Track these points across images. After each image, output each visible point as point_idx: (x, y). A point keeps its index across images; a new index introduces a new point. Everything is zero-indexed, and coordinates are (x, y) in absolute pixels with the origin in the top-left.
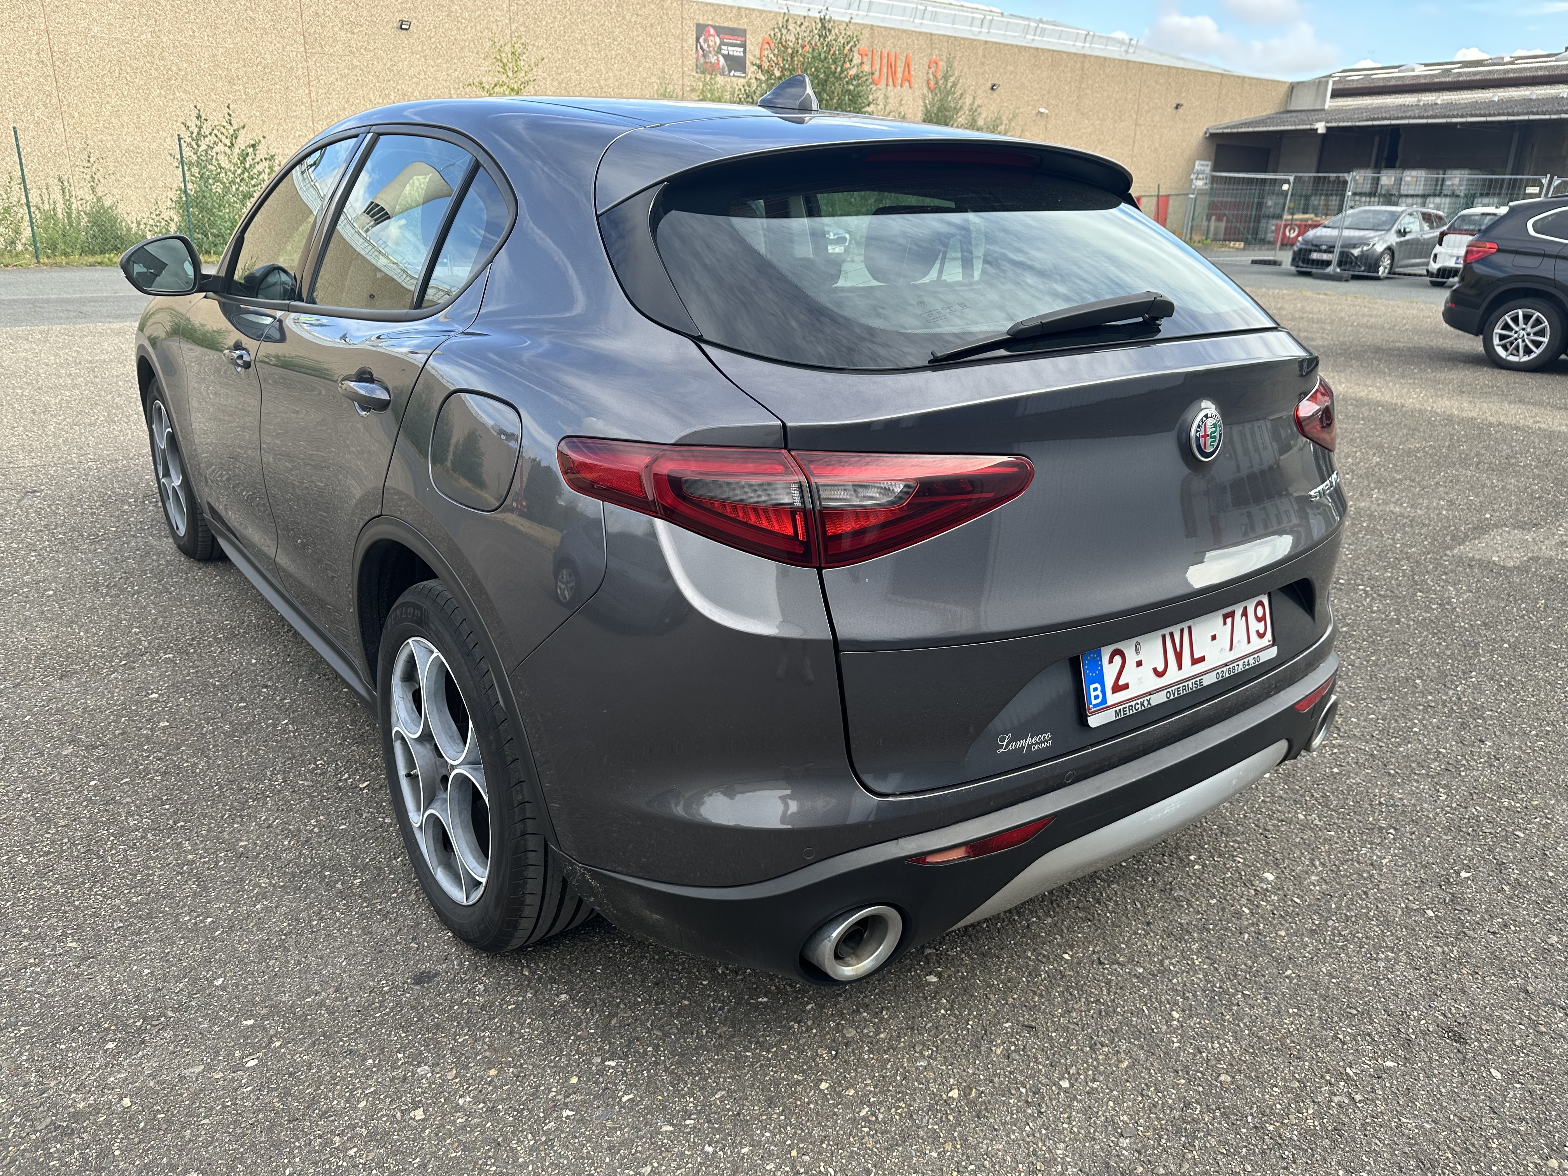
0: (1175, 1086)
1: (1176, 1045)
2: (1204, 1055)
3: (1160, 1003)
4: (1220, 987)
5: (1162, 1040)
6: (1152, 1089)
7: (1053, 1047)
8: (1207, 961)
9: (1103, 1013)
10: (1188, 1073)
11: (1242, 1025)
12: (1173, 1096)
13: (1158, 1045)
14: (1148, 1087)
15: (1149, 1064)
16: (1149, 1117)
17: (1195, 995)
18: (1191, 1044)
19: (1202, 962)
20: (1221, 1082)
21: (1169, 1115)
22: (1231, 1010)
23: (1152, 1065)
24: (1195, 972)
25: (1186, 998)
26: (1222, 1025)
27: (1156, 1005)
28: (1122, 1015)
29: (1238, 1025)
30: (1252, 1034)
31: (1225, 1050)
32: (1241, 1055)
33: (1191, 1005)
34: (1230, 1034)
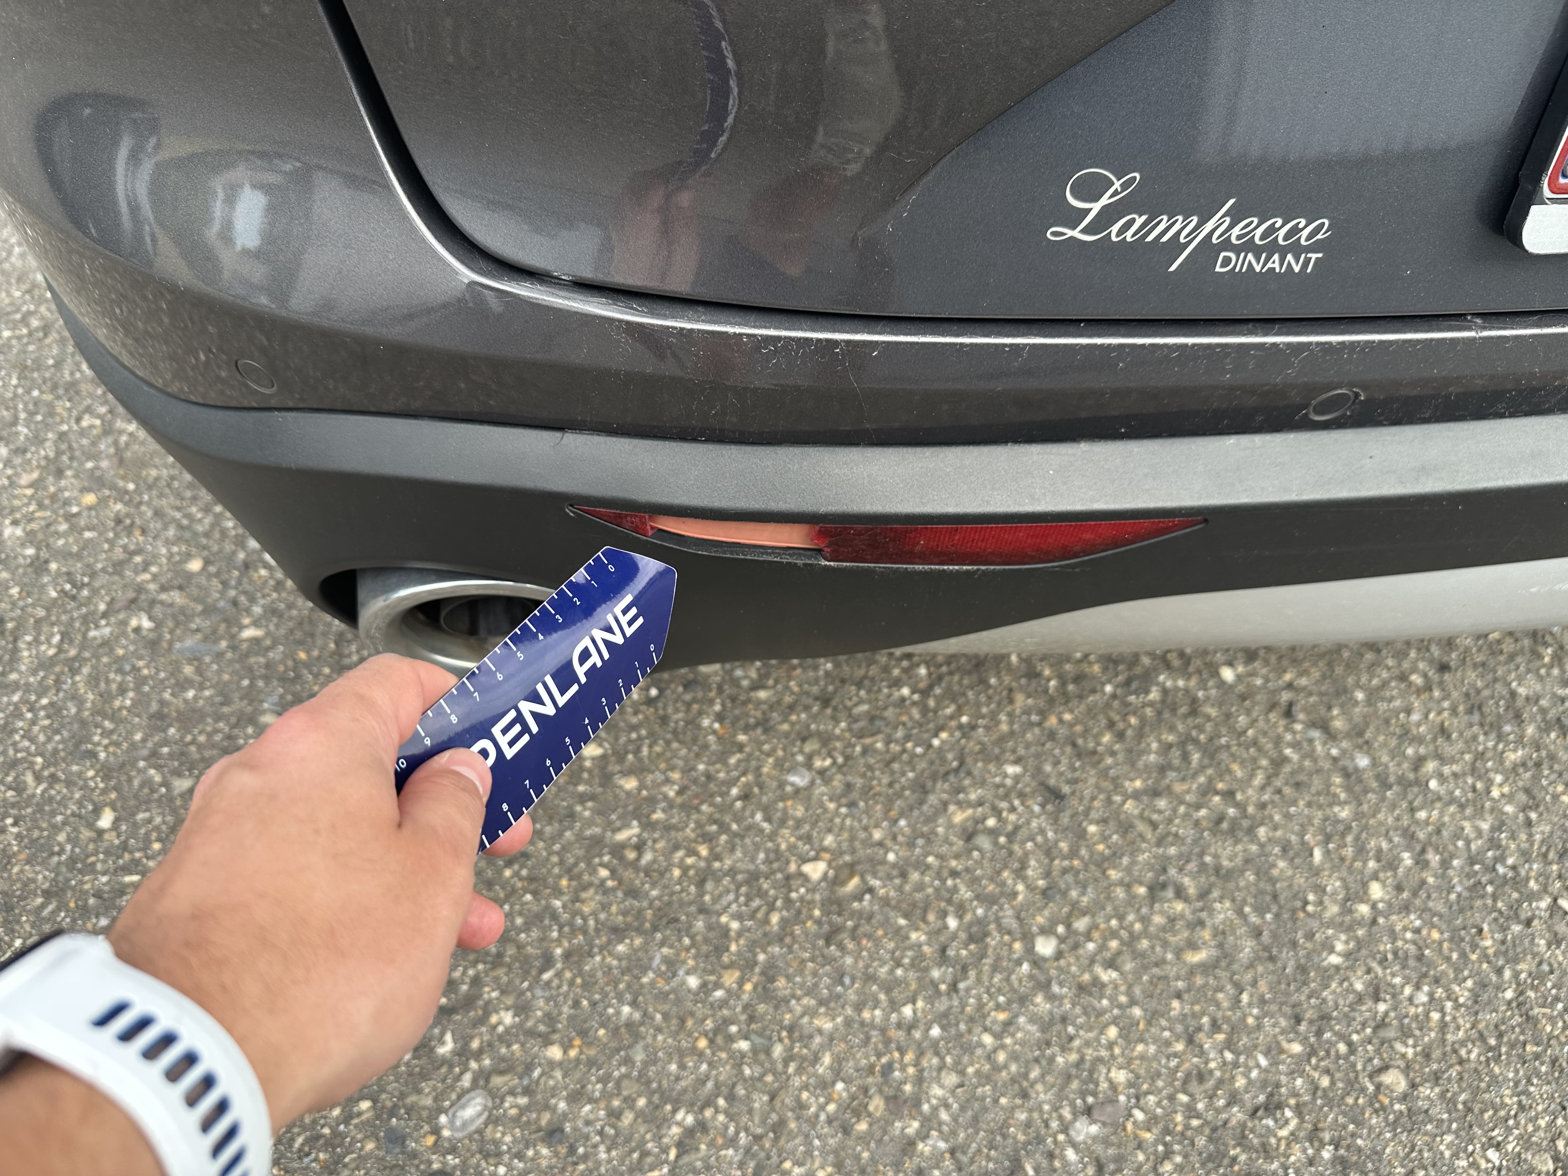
0: (1274, 1051)
1: (1334, 959)
2: (1382, 1007)
3: (1361, 850)
4: (1514, 868)
5: (1310, 936)
6: (1221, 1037)
7: (1073, 853)
8: (1523, 798)
9: (1225, 825)
10: (1319, 1033)
11: (1507, 974)
12: (1254, 1074)
13: (1294, 944)
14: (1215, 1027)
15: (1249, 976)
16: (1172, 1098)
17: (1445, 864)
18: (1369, 971)
19: (1509, 798)
20: (1378, 1087)
21: (1218, 1111)
22: (1504, 929)
23: (1254, 983)
24: (1479, 812)
25: (1421, 862)
26: (1464, 955)
27: (1349, 852)
28: (1262, 846)
29: (1499, 971)
30: (1520, 1003)
31: (1435, 1016)
32: (1463, 1043)
33: (1423, 882)
34: (1469, 983)
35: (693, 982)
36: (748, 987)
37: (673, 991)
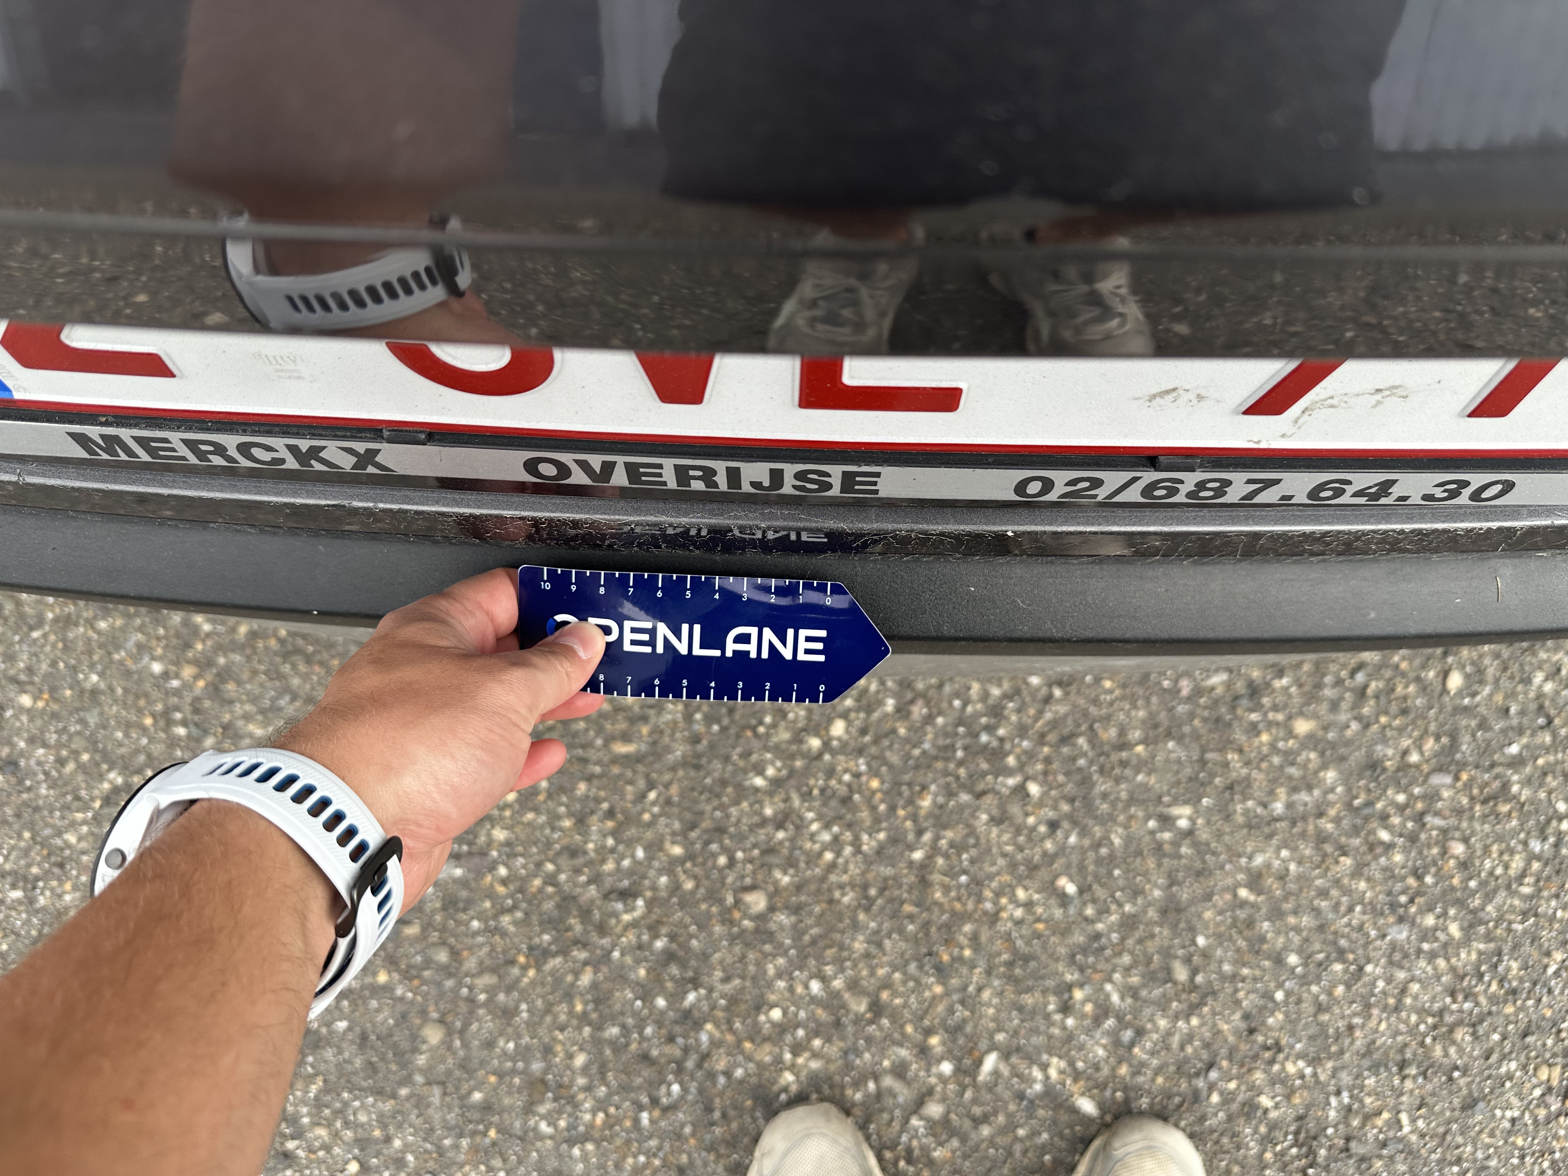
0: (654, 847)
1: (759, 782)
2: (781, 835)
4: (1002, 740)
5: (746, 755)
6: (610, 824)
10: (707, 843)
11: (927, 837)
12: (626, 863)
13: (727, 759)
14: (610, 814)
15: (667, 777)
16: (539, 865)
17: (929, 719)
18: (787, 800)
20: (738, 902)
21: (576, 885)
22: (951, 794)
23: (667, 786)
25: (902, 711)
26: (892, 809)
29: (920, 833)
30: (925, 867)
31: (829, 856)
32: (841, 887)
33: (894, 731)
34: (882, 836)
35: (157, 668)
36: (201, 684)
37: (139, 672)
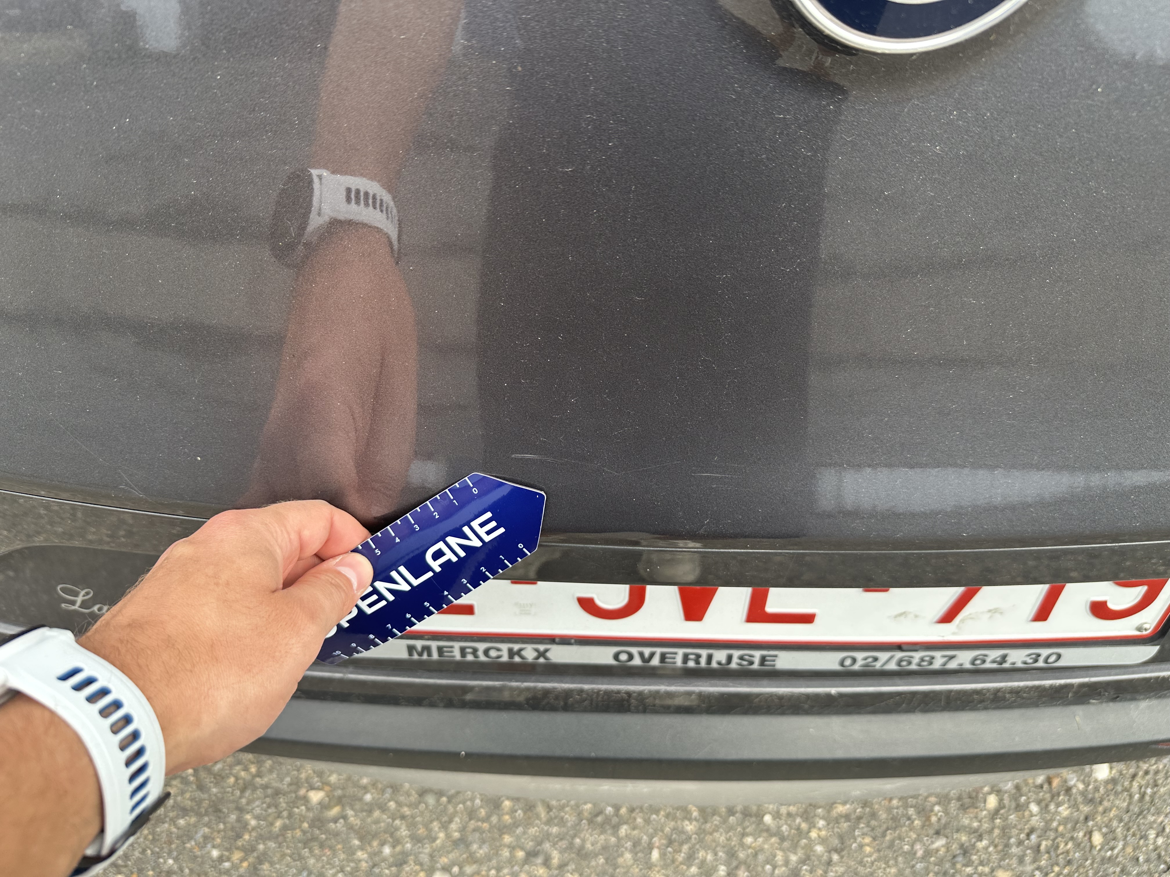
35: (215, 853)
36: (245, 864)
37: (202, 857)
